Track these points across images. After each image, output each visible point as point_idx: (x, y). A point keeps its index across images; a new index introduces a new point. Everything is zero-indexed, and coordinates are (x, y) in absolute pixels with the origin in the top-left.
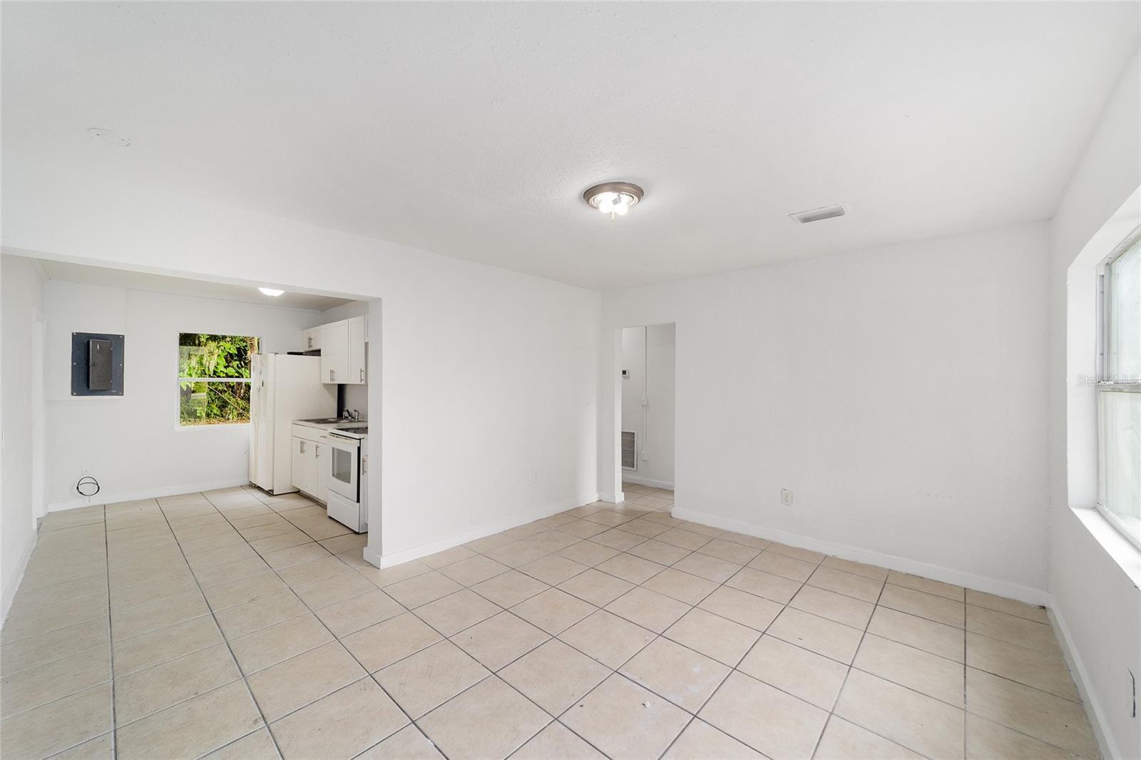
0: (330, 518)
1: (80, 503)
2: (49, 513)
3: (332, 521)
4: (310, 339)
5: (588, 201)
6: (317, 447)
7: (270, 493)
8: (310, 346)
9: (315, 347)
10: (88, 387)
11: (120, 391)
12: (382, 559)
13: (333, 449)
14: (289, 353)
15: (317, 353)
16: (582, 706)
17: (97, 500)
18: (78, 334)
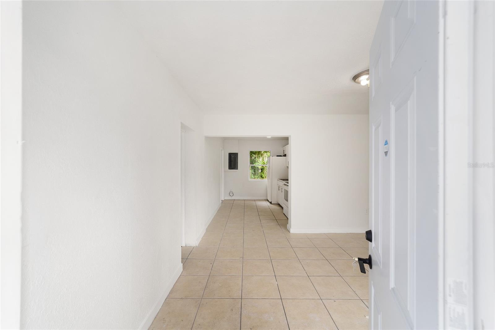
0: (284, 214)
1: (230, 198)
2: (225, 200)
3: (284, 215)
4: (284, 151)
5: (355, 81)
6: (282, 189)
7: (271, 203)
8: (284, 153)
9: (285, 154)
10: (231, 167)
11: (237, 169)
12: (291, 229)
13: (285, 189)
14: (277, 156)
15: (285, 155)
16: (335, 301)
17: (233, 198)
18: (230, 153)
